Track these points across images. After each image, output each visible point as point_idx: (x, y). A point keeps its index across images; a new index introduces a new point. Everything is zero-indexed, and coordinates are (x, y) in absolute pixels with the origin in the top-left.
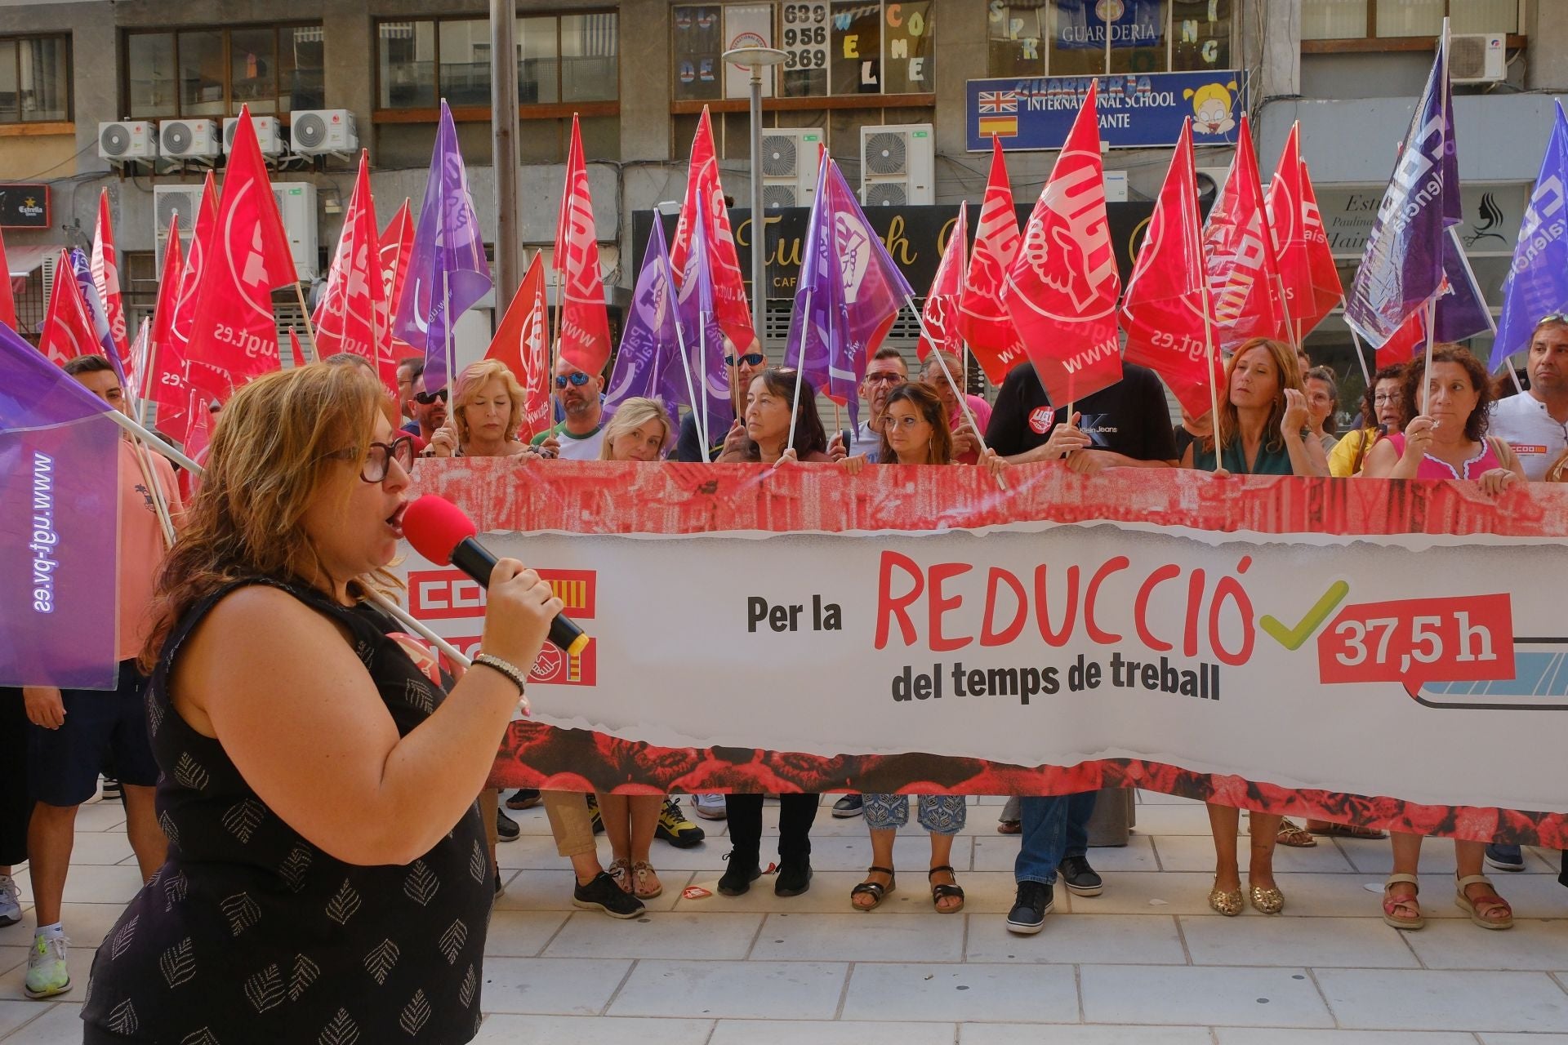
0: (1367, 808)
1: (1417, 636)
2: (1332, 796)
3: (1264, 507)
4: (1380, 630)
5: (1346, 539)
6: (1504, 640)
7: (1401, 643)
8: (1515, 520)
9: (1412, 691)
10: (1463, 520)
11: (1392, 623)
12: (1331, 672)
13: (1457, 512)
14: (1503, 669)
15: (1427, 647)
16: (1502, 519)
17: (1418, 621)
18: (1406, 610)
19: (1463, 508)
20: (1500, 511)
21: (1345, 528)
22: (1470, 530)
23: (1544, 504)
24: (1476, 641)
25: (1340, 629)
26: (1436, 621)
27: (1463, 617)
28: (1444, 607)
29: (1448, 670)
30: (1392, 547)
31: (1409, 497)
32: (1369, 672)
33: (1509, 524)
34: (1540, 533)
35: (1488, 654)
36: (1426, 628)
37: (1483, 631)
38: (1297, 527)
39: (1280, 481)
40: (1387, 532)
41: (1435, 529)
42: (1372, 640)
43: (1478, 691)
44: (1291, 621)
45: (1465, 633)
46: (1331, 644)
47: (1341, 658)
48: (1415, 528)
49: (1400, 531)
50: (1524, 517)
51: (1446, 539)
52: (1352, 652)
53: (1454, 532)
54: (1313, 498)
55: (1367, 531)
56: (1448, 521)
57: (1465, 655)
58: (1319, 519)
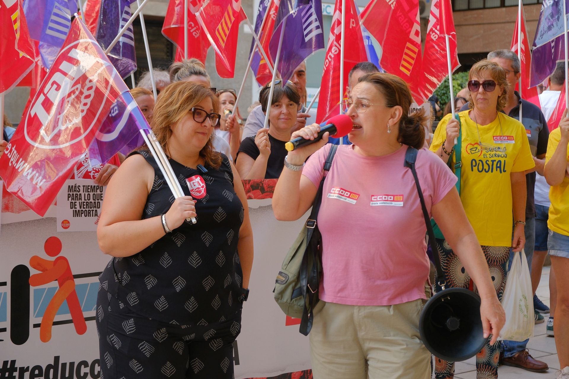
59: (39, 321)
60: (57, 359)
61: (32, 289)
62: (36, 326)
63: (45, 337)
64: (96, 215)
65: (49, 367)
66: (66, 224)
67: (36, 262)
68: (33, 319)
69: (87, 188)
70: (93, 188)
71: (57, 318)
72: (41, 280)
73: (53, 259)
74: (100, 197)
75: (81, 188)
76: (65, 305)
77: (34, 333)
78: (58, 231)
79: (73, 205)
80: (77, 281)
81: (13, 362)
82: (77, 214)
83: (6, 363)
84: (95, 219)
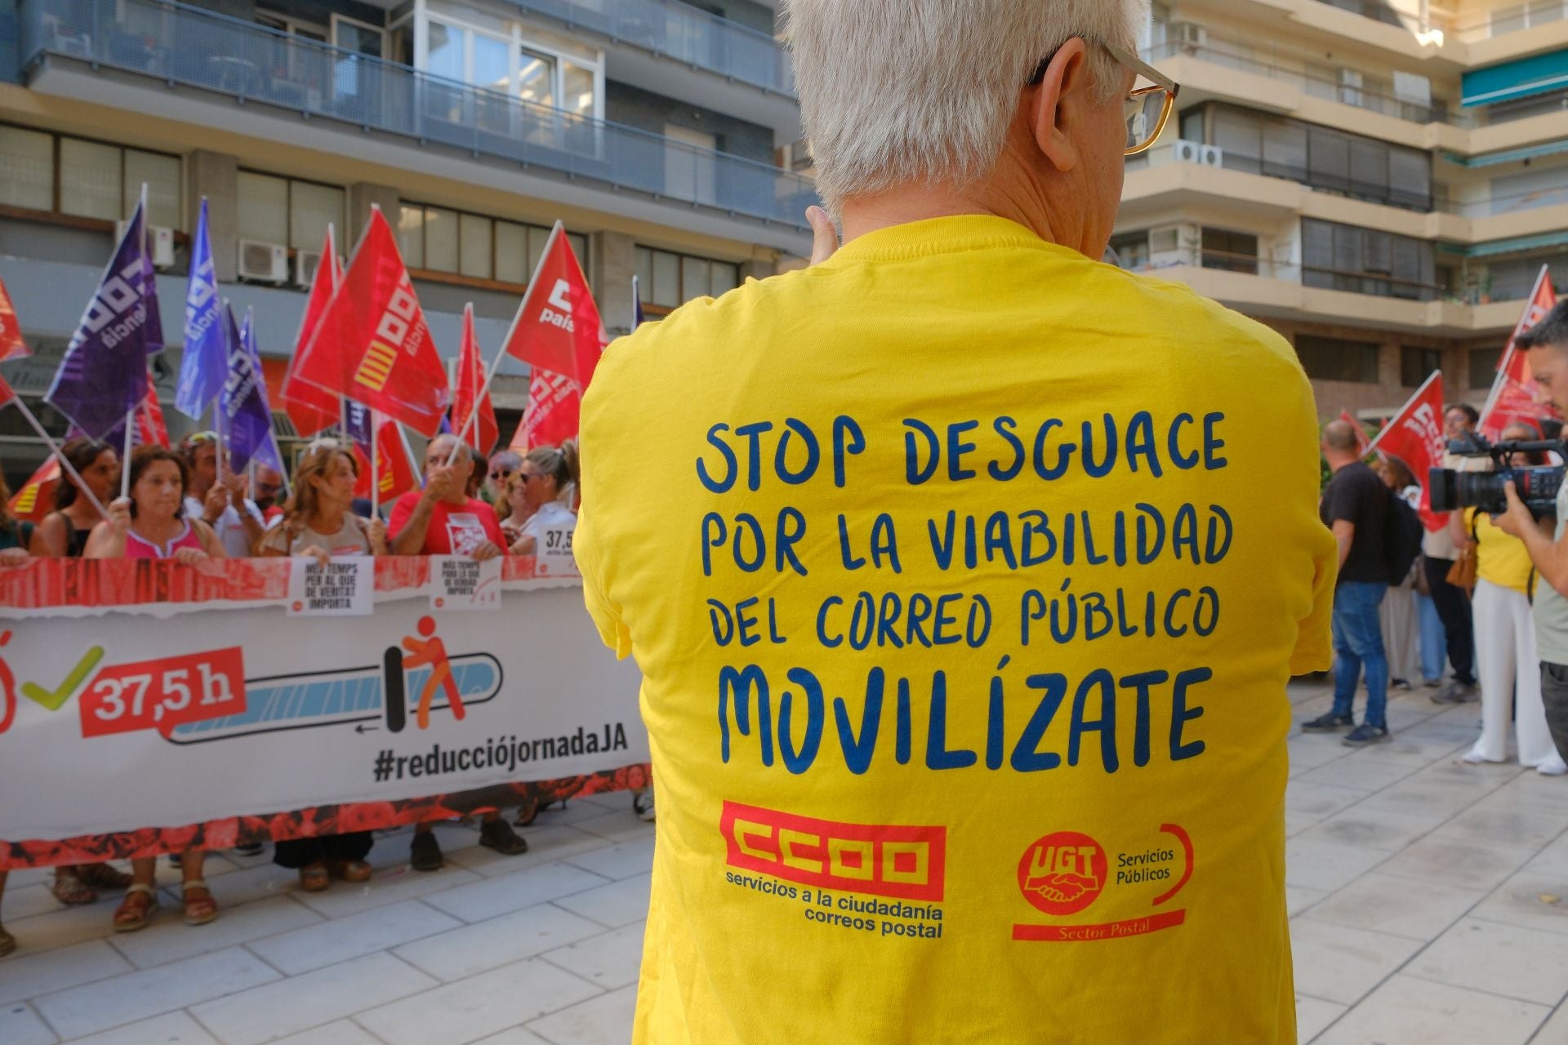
0: (128, 842)
1: (168, 688)
2: (96, 838)
3: (23, 586)
4: (134, 687)
5: (100, 610)
6: (238, 682)
7: (155, 695)
8: (243, 588)
9: (165, 732)
10: (201, 591)
11: (145, 680)
12: (92, 726)
13: (195, 584)
14: (238, 705)
15: (176, 697)
16: (233, 588)
17: (168, 676)
18: (158, 667)
19: (200, 581)
20: (231, 582)
21: (99, 601)
22: (207, 597)
23: (264, 575)
24: (216, 687)
25: (99, 688)
26: (183, 674)
27: (205, 668)
28: (189, 662)
29: (196, 712)
30: (142, 616)
31: (154, 573)
32: (128, 723)
33: (238, 590)
34: (261, 597)
35: (226, 695)
36: (175, 681)
37: (222, 678)
38: (54, 601)
39: (37, 563)
40: (137, 601)
41: (178, 598)
42: (128, 695)
43: (219, 726)
44: (52, 684)
45: (208, 679)
46: (90, 701)
47: (101, 714)
48: (161, 598)
49: (148, 600)
50: (250, 586)
51: (188, 606)
52: (110, 707)
53: (194, 599)
54: (68, 578)
55: (118, 602)
56: (188, 592)
57: (208, 699)
58: (75, 595)
59: (415, 706)
60: (436, 748)
61: (406, 672)
62: (413, 712)
63: (423, 723)
64: (472, 592)
65: (429, 757)
66: (439, 602)
67: (409, 643)
68: (410, 704)
69: (462, 564)
70: (469, 565)
71: (435, 703)
72: (415, 662)
73: (425, 639)
74: (477, 574)
75: (457, 565)
76: (441, 687)
77: (411, 720)
78: (431, 610)
79: (447, 583)
80: (453, 663)
81: (390, 752)
82: (451, 591)
83: (382, 753)
84: (470, 596)
